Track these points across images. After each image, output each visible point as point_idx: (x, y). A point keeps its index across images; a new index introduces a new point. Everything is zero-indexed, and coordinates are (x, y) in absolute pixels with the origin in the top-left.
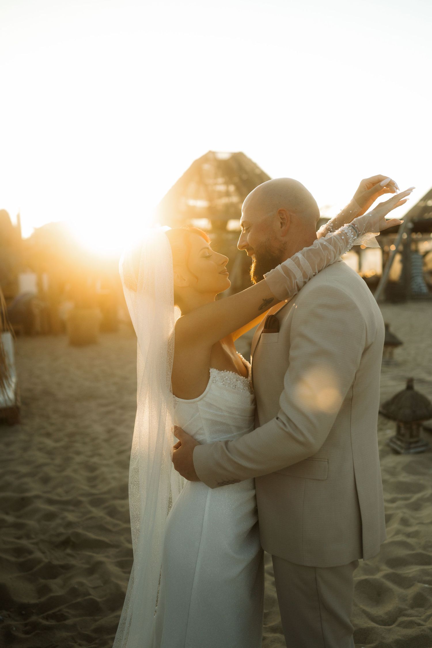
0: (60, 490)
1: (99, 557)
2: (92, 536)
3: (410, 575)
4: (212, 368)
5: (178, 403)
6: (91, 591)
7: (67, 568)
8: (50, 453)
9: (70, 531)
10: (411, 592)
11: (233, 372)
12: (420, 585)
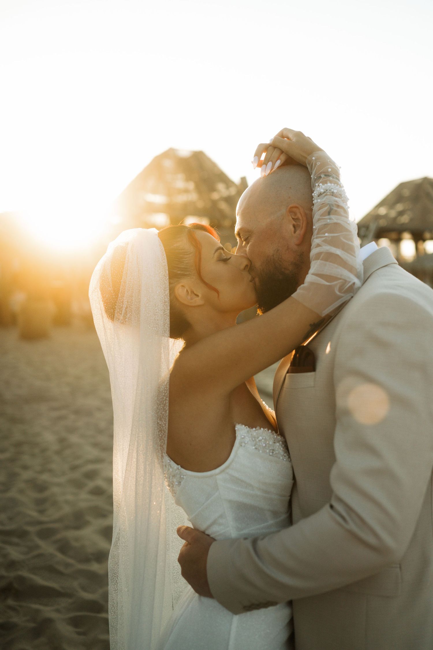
1: (48, 611)
2: (39, 580)
4: (239, 424)
5: (184, 477)
7: (7, 627)
9: (12, 574)
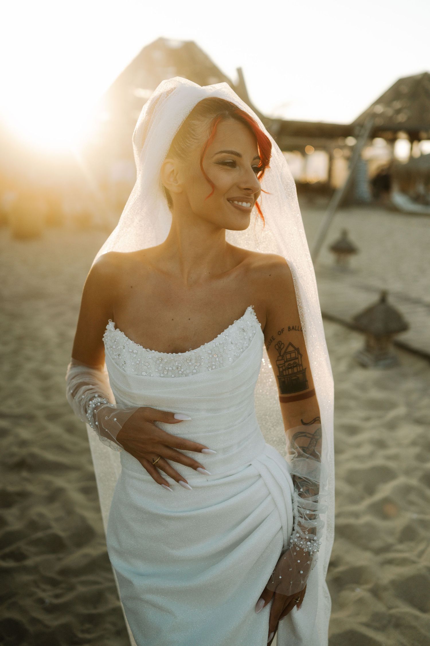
1: (60, 482)
2: (50, 456)
6: (53, 524)
7: (23, 495)
9: (24, 451)
10: (399, 524)
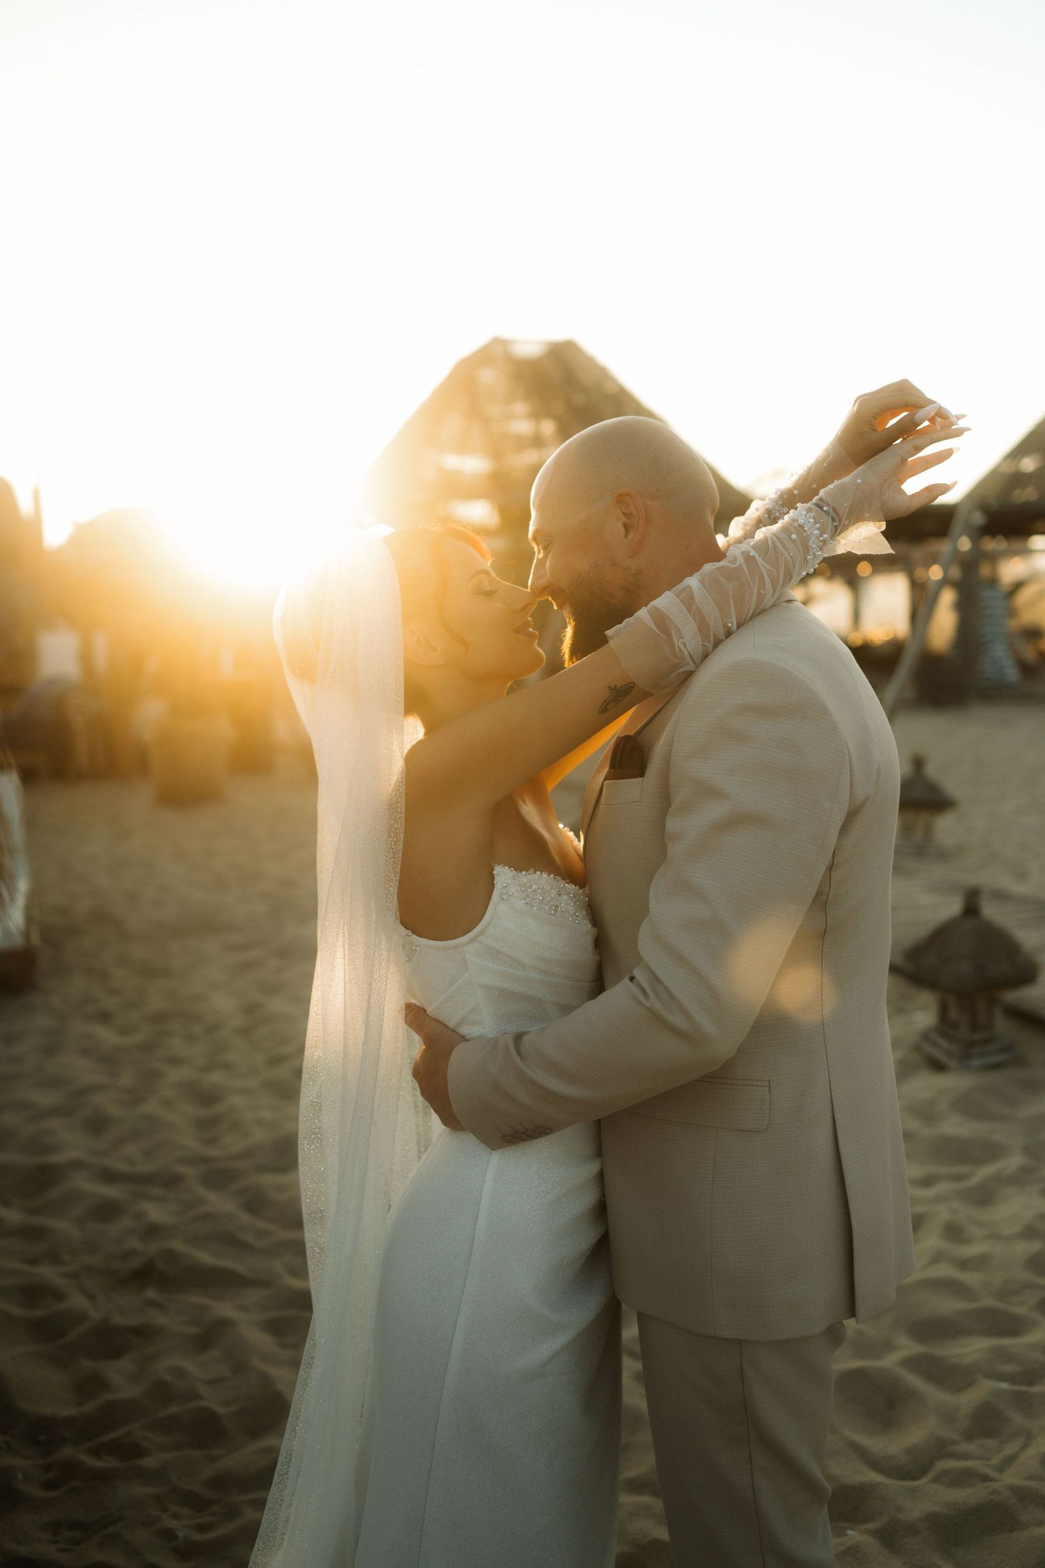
0: (131, 1149)
1: (223, 1309)
2: (205, 1257)
3: (967, 1361)
4: (499, 864)
5: (418, 948)
6: (203, 1390)
7: (145, 1333)
8: (109, 1060)
9: (154, 1246)
10: (967, 1400)
11: (549, 875)
12: (990, 1384)
